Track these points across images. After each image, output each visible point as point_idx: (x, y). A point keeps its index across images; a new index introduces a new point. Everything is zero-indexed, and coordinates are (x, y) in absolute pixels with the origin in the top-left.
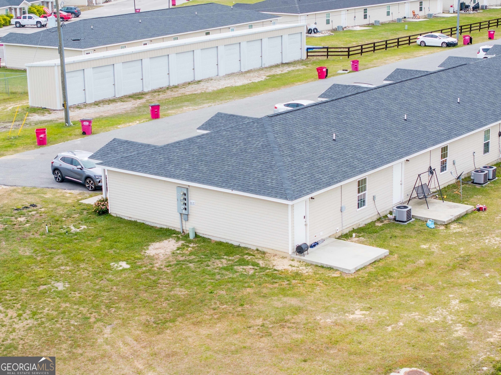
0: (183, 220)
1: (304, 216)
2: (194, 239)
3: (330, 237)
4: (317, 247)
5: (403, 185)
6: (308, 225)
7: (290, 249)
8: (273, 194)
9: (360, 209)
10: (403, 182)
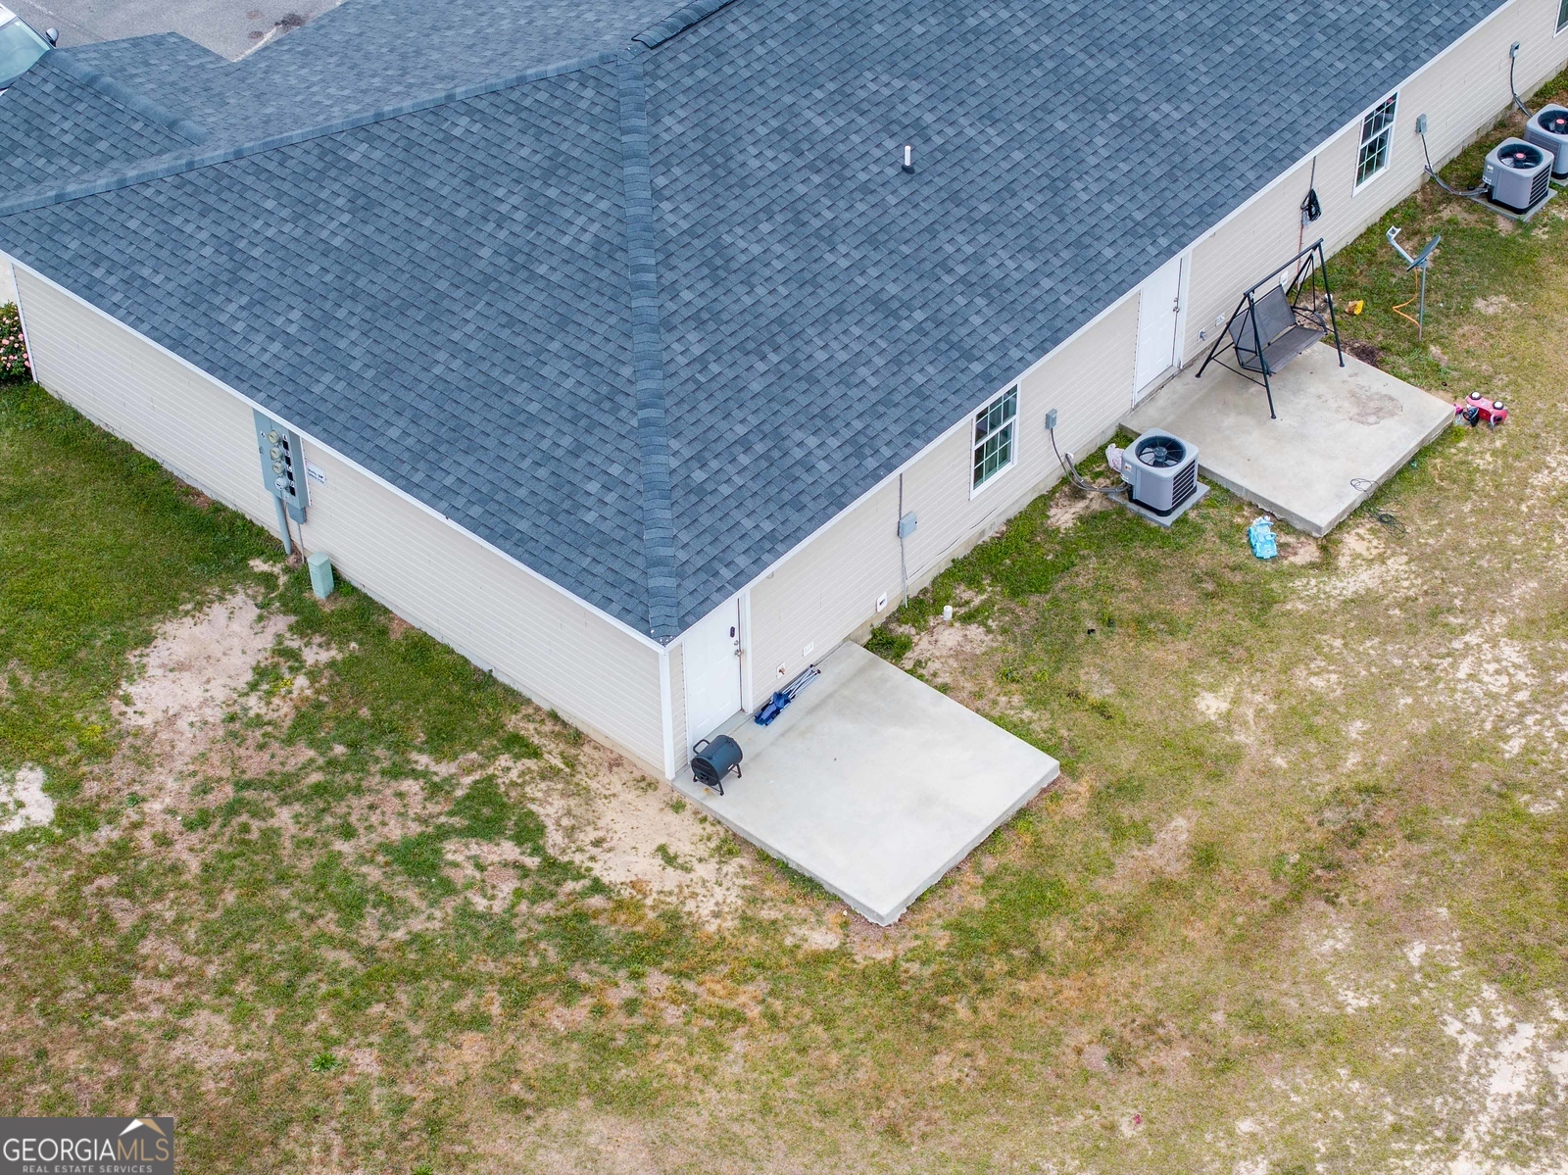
0: (290, 520)
1: (733, 629)
2: (328, 597)
3: (845, 640)
4: (787, 713)
5: (1183, 314)
6: (749, 652)
7: (669, 762)
8: (598, 583)
9: (987, 483)
10: (1184, 304)
